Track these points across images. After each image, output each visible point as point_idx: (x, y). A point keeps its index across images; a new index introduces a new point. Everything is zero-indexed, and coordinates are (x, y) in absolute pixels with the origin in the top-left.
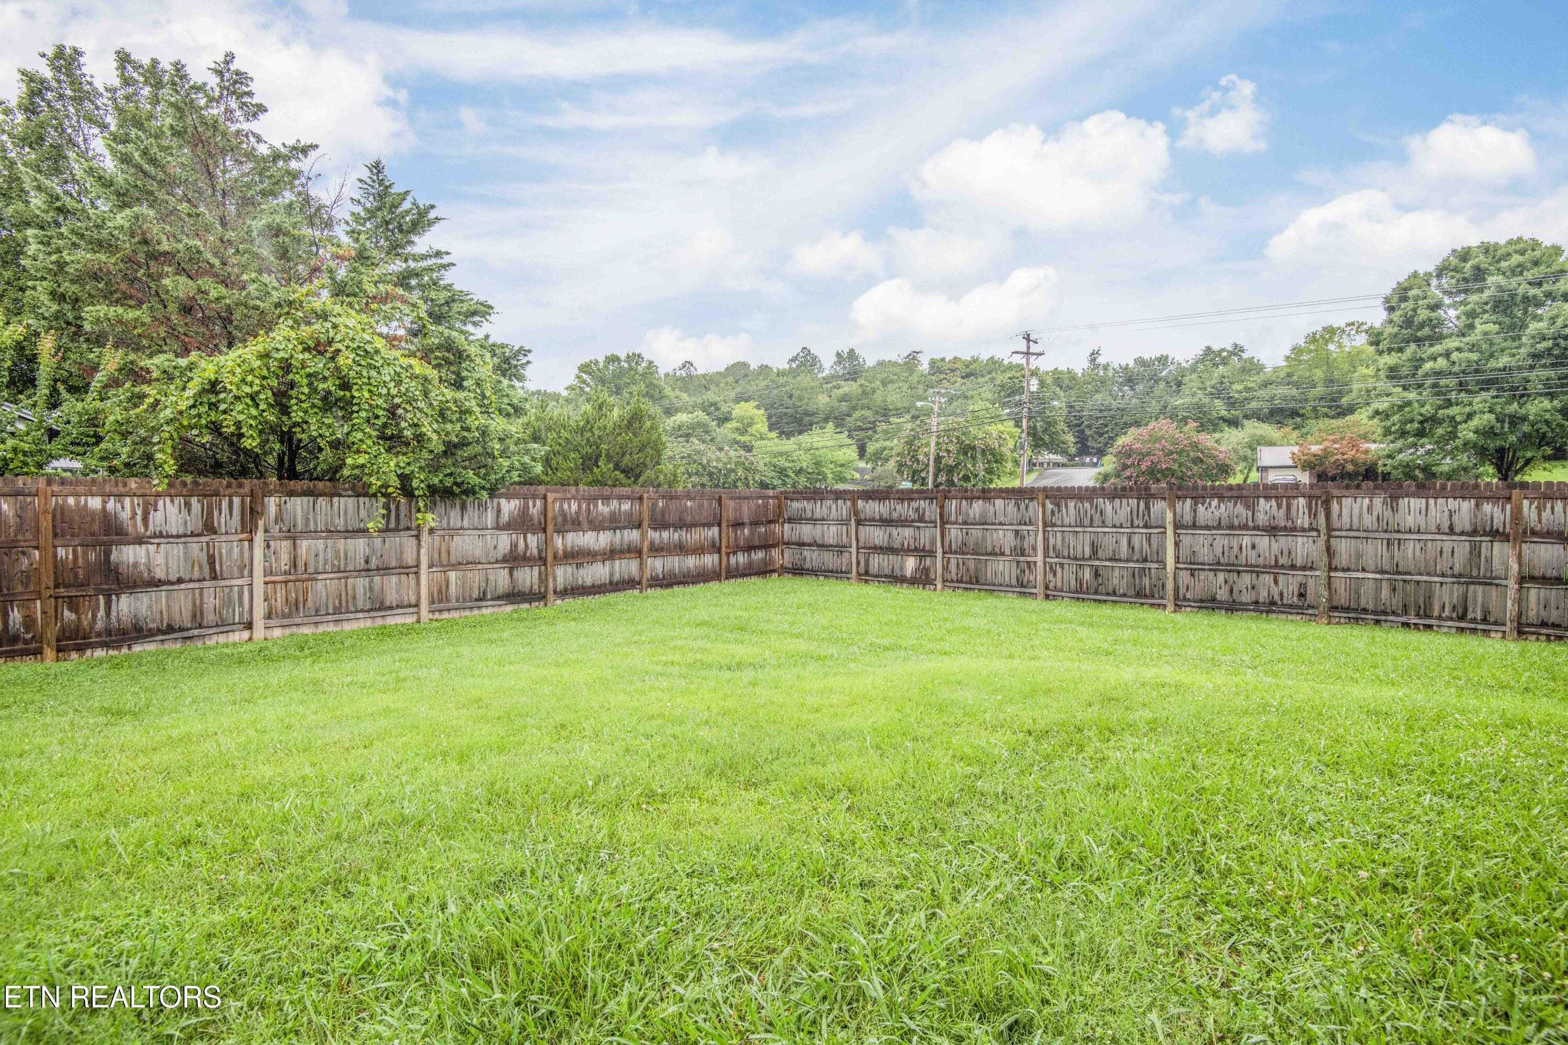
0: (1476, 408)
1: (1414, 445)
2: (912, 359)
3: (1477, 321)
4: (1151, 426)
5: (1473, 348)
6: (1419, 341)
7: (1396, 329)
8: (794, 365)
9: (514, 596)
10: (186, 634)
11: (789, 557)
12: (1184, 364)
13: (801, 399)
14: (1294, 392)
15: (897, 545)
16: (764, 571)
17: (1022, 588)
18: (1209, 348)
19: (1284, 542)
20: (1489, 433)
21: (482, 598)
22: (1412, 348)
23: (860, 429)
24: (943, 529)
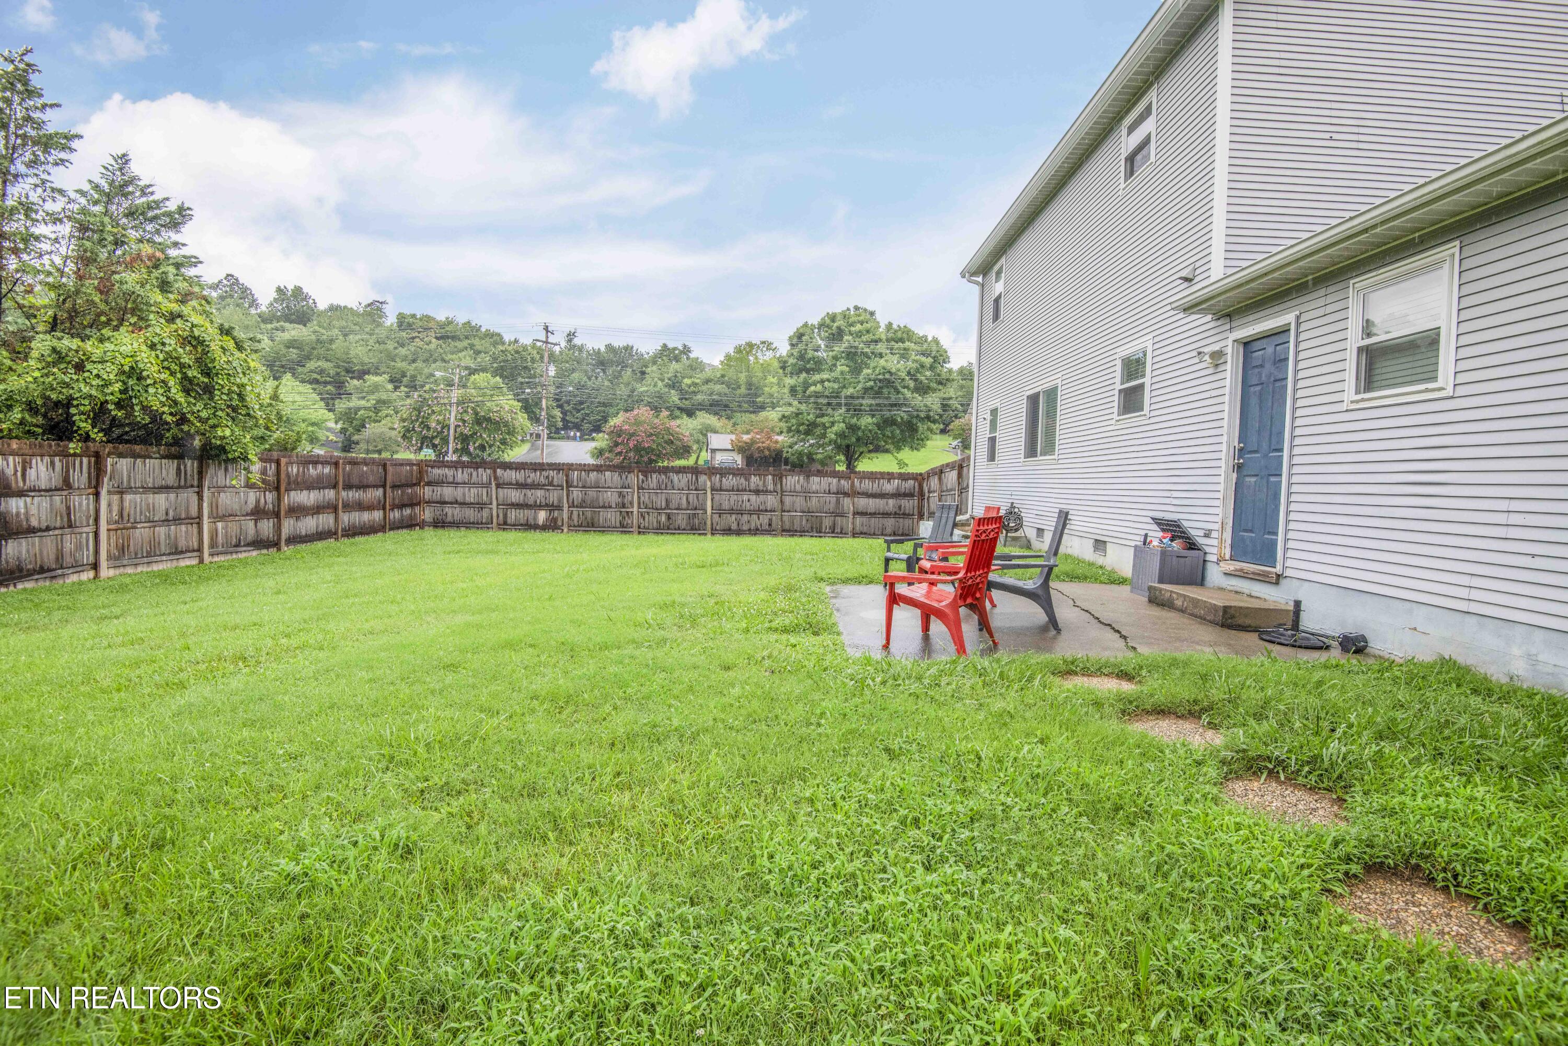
0: (836, 419)
1: (803, 440)
2: (374, 311)
3: (838, 363)
4: (636, 412)
5: (836, 380)
6: (808, 371)
7: (795, 360)
9: (259, 543)
10: (53, 574)
12: (646, 356)
14: (727, 391)
15: (531, 502)
16: (410, 524)
17: (623, 528)
18: (665, 346)
19: (762, 498)
20: (841, 435)
21: (237, 545)
22: (804, 375)
23: (316, 381)
24: (568, 491)
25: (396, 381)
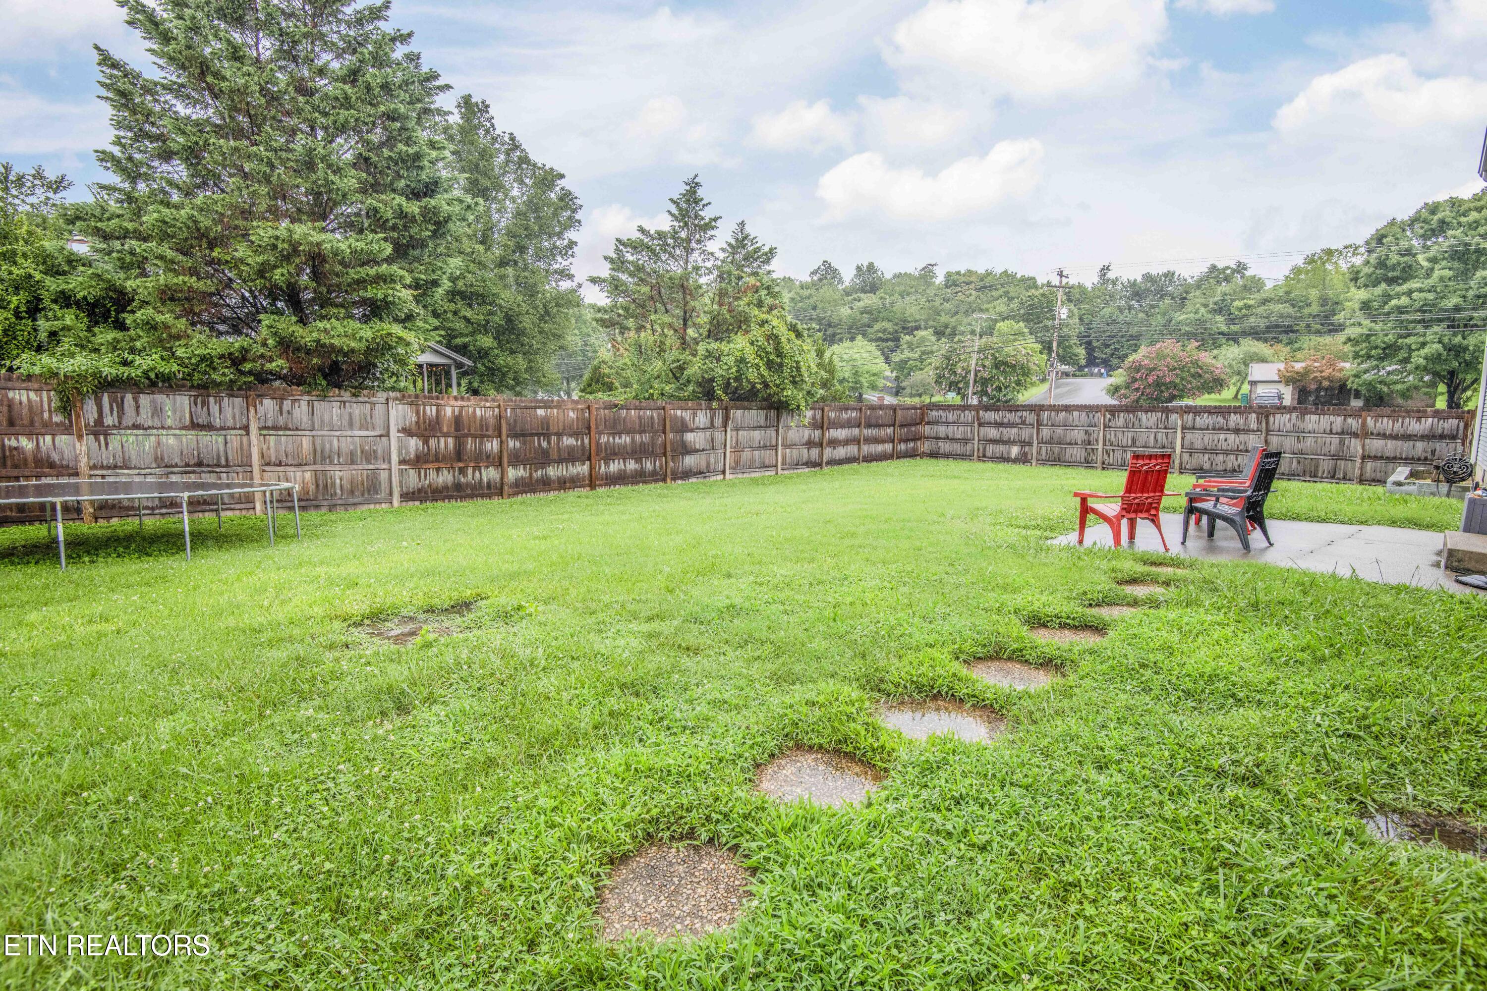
0: (1428, 339)
1: (1377, 367)
2: (928, 272)
3: (1437, 267)
4: (1158, 346)
5: (1431, 289)
6: (1390, 281)
7: (1372, 269)
8: (815, 278)
9: (809, 464)
10: (705, 475)
11: (926, 447)
12: (1189, 280)
13: (824, 310)
15: (1006, 438)
17: (1088, 464)
18: (1214, 267)
19: (1243, 437)
20: (1435, 359)
21: (797, 464)
22: (1383, 286)
23: (880, 339)
24: (1038, 429)
25: (939, 333)
